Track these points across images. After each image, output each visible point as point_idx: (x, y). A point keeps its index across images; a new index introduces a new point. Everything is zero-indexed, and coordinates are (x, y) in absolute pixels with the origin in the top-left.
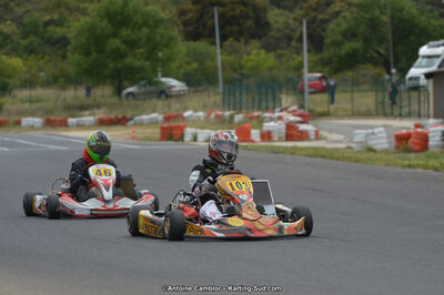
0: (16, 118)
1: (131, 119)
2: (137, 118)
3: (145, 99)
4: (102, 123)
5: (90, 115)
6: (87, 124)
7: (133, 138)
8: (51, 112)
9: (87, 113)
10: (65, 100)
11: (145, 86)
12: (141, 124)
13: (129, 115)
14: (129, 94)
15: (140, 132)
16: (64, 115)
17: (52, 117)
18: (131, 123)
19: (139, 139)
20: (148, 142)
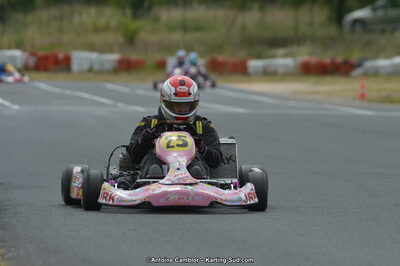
0: (158, 57)
1: (360, 65)
2: (369, 64)
3: (383, 32)
4: (307, 70)
5: (286, 56)
6: (281, 70)
7: (362, 97)
8: (219, 48)
9: (281, 51)
10: (243, 28)
11: (384, 7)
12: (376, 73)
13: (355, 57)
14: (356, 21)
15: (374, 87)
16: (241, 54)
17: (221, 58)
18: (357, 72)
19: (371, 100)
20: (387, 106)
